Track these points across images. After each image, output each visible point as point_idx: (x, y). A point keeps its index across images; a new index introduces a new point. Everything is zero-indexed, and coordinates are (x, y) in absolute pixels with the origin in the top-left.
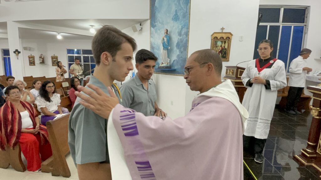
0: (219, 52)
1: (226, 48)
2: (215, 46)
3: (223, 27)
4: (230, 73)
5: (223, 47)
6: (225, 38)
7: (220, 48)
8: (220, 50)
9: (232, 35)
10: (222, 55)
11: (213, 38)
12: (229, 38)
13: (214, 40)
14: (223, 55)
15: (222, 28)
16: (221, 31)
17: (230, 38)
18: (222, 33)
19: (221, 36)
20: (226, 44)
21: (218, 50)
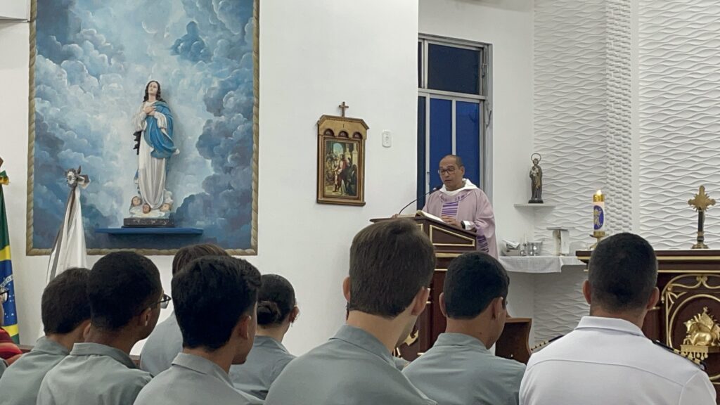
0: (338, 176)
1: (355, 165)
2: (328, 158)
3: (344, 103)
5: (348, 161)
6: (351, 135)
7: (342, 163)
8: (340, 170)
9: (367, 128)
10: (347, 185)
11: (322, 132)
12: (360, 137)
13: (325, 138)
14: (349, 186)
15: (341, 104)
16: (338, 114)
17: (363, 136)
18: (343, 118)
19: (342, 129)
20: (353, 152)
21: (337, 171)
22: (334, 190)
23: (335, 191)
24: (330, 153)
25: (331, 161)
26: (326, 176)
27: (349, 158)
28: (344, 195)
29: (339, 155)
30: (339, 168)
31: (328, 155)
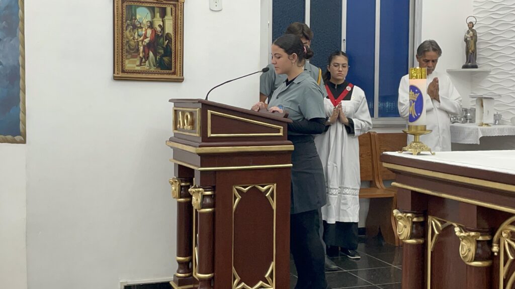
1: (168, 34)
4: (184, 124)
10: (158, 57)
14: (161, 58)
20: (166, 17)
21: (142, 41)
22: (138, 63)
23: (141, 65)
24: (131, 19)
25: (133, 29)
26: (126, 47)
27: (160, 26)
28: (153, 69)
29: (144, 22)
30: (146, 37)
31: (128, 21)
